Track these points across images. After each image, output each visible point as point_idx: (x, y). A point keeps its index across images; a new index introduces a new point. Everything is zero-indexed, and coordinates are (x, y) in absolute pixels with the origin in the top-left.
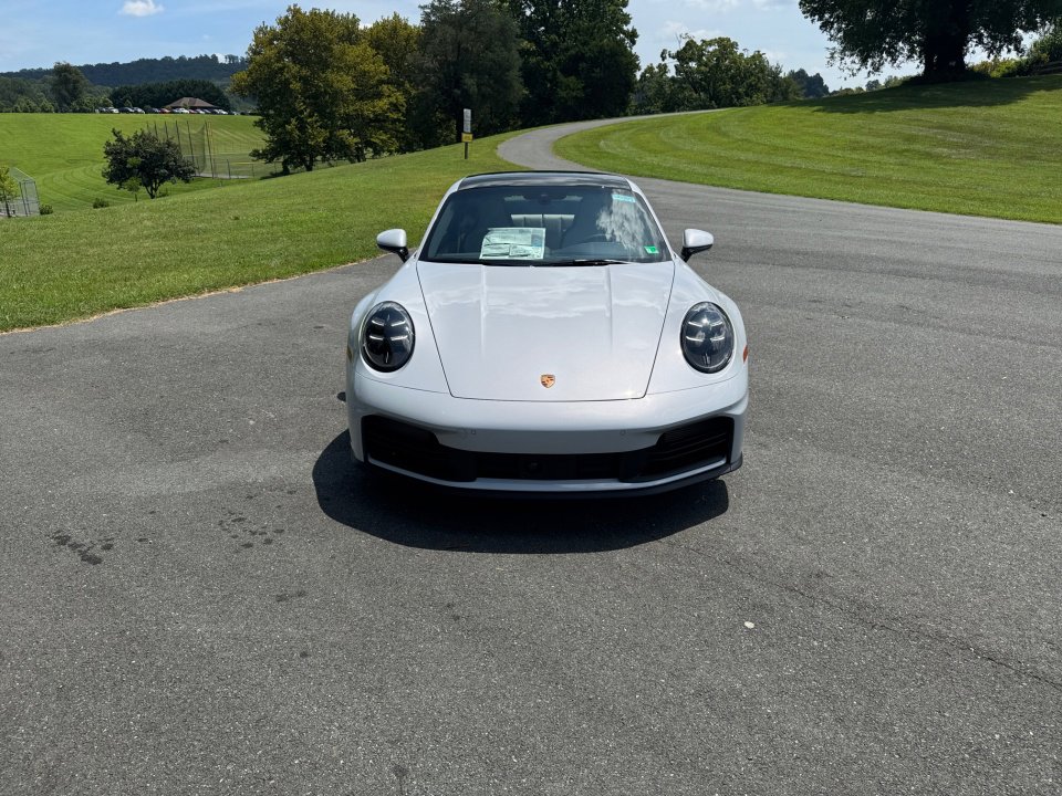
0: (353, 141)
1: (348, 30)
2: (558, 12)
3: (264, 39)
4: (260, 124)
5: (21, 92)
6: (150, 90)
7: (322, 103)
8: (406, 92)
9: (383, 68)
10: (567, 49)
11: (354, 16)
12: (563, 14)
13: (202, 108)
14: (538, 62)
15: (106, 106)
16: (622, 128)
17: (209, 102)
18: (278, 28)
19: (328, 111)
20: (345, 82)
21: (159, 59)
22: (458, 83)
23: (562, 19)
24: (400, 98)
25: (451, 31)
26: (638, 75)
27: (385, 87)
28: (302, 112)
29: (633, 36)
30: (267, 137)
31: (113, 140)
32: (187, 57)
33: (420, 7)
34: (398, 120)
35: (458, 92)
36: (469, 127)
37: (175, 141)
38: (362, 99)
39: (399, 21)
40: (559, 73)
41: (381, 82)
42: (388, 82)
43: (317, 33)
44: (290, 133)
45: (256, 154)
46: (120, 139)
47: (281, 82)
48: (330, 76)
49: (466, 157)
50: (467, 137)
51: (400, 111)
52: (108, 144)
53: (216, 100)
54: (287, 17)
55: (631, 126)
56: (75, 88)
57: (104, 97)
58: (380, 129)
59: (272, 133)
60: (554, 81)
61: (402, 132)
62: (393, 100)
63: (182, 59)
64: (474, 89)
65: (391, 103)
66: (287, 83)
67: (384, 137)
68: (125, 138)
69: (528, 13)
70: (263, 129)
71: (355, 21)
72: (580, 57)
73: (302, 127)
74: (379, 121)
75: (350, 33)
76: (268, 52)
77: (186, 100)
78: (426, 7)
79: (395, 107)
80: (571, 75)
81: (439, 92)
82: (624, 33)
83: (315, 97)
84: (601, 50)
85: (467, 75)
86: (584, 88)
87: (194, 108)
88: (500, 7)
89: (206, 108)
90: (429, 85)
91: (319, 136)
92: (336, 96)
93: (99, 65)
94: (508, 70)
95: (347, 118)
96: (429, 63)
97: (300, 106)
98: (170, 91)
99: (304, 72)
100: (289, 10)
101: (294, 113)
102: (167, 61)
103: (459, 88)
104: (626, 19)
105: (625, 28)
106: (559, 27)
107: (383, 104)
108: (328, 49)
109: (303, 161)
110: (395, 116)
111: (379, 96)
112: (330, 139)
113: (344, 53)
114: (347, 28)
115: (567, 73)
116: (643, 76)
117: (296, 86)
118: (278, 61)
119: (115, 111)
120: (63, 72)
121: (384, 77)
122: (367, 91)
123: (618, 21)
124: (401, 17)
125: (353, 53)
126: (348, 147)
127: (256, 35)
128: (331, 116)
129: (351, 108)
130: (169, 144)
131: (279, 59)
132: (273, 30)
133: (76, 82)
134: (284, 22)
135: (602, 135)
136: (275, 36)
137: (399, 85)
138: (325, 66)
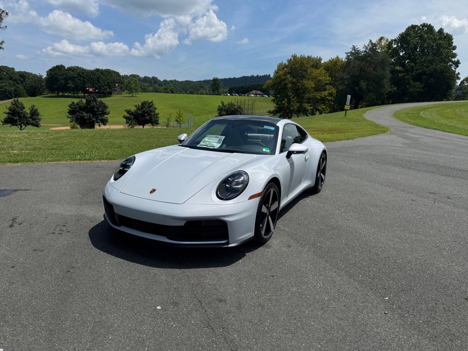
0: (309, 108)
1: (316, 63)
2: (416, 53)
3: (281, 67)
4: (273, 100)
5: (202, 88)
6: (242, 88)
7: (299, 93)
8: (337, 88)
9: (328, 78)
10: (417, 70)
11: (320, 57)
12: (419, 54)
13: (259, 94)
14: (404, 76)
15: (226, 93)
16: (437, 106)
17: (262, 92)
18: (287, 63)
19: (301, 96)
20: (310, 84)
21: (249, 76)
22: (358, 85)
23: (418, 56)
24: (334, 91)
25: (357, 62)
26: (459, 82)
27: (328, 86)
28: (290, 96)
29: (457, 64)
30: (275, 105)
31: (221, 105)
32: (259, 75)
33: (346, 53)
34: (331, 100)
35: (357, 88)
36: (349, 103)
37: (242, 106)
38: (317, 91)
39: (339, 59)
40: (411, 81)
41: (327, 84)
42: (330, 84)
43: (302, 64)
44: (284, 104)
45: (270, 112)
46: (223, 105)
47: (284, 84)
48: (305, 82)
49: (345, 115)
50: (347, 107)
51: (332, 96)
52: (219, 106)
53: (265, 92)
54: (291, 59)
55: (444, 105)
56: (218, 86)
57: (227, 90)
58: (323, 103)
59: (277, 104)
60: (409, 84)
61: (333, 105)
62: (330, 91)
63: (257, 76)
64: (365, 87)
65: (329, 93)
66: (286, 84)
67: (324, 107)
68: (225, 105)
69: (401, 54)
70: (274, 102)
71: (320, 59)
72: (424, 73)
73: (289, 102)
74: (323, 100)
75: (317, 64)
76: (281, 73)
77: (254, 91)
78: (348, 53)
79: (331, 94)
80: (417, 81)
81: (348, 88)
82: (452, 62)
83: (297, 90)
84: (435, 70)
85: (362, 81)
86: (423, 88)
87: (256, 94)
88: (387, 52)
89: (261, 94)
90: (345, 85)
91: (295, 106)
92: (306, 90)
93: (229, 79)
94: (383, 79)
95: (309, 99)
96: (346, 76)
97: (290, 94)
98: (249, 88)
99: (294, 80)
100: (292, 56)
101: (287, 96)
102: (252, 77)
103: (357, 86)
104: (455, 56)
105: (453, 60)
106: (416, 60)
107: (326, 93)
108: (306, 71)
109: (288, 115)
110: (330, 98)
111: (325, 90)
112: (300, 107)
113: (312, 73)
114: (316, 62)
115: (415, 80)
116: (462, 82)
117: (289, 86)
118: (284, 76)
119: (229, 95)
120: (215, 80)
121: (328, 82)
122: (319, 88)
123: (449, 56)
124: (340, 57)
125: (316, 72)
126: (307, 111)
127: (278, 67)
128: (303, 98)
129: (311, 95)
130: (239, 107)
131: (285, 75)
132: (285, 64)
133: (219, 84)
134: (289, 61)
135: (424, 109)
136: (286, 66)
137: (334, 85)
138: (303, 77)
